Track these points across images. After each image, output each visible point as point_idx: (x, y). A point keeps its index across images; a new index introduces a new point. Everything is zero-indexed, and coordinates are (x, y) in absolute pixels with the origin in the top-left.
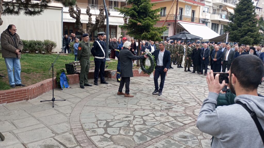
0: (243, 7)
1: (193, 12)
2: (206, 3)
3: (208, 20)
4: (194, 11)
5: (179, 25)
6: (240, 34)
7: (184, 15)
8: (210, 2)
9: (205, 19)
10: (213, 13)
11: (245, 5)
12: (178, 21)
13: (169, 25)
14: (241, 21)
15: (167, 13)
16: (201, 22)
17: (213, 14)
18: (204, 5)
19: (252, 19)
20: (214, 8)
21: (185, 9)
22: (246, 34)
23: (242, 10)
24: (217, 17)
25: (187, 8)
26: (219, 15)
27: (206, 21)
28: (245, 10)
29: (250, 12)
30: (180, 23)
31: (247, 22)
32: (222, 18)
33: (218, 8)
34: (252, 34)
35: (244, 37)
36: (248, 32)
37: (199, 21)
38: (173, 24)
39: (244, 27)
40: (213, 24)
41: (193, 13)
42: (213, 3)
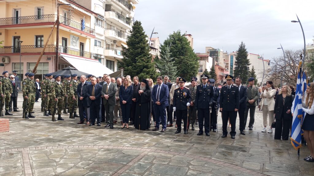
0: (136, 40)
1: (82, 45)
2: (97, 36)
3: (101, 55)
4: (83, 43)
5: (63, 59)
6: (135, 71)
7: (69, 47)
8: (102, 35)
9: (98, 55)
11: (138, 38)
12: (61, 54)
13: (49, 59)
14: (135, 55)
15: (44, 43)
16: (92, 58)
17: (107, 49)
18: (94, 37)
19: (146, 53)
20: (107, 43)
21: (71, 40)
22: (141, 71)
23: (135, 44)
24: (111, 53)
25: (74, 39)
26: (114, 51)
27: (99, 57)
28: (138, 43)
29: (143, 46)
30: (63, 57)
31: (142, 57)
32: (117, 54)
33: (112, 43)
34: (147, 70)
35: (140, 74)
36: (143, 69)
37: (91, 56)
38: (55, 58)
39: (140, 63)
40: (107, 61)
42: (106, 36)
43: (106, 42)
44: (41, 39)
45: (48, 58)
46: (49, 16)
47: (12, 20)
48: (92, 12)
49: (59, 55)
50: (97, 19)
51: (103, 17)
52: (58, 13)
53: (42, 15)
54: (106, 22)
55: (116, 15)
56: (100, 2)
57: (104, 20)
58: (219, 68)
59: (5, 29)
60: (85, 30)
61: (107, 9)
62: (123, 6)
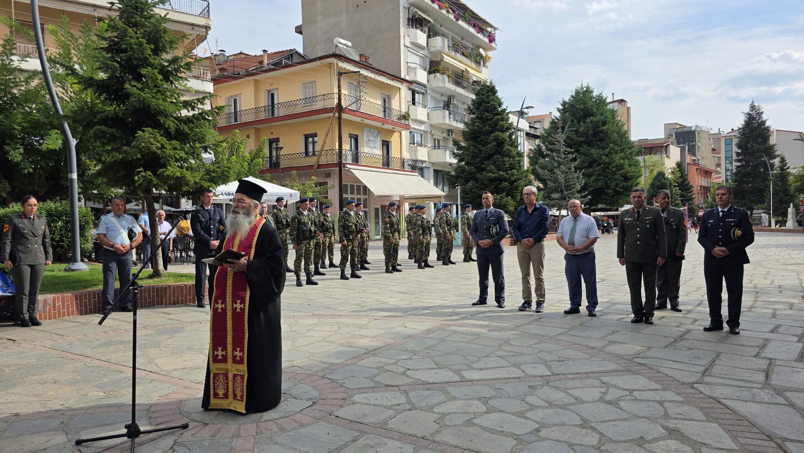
1: (386, 145)
2: (413, 124)
3: (423, 162)
4: (388, 142)
5: (350, 174)
7: (362, 151)
8: (423, 123)
9: (416, 161)
10: (435, 146)
13: (328, 176)
15: (318, 148)
16: (407, 168)
17: (435, 149)
18: (407, 127)
20: (435, 136)
21: (365, 138)
25: (370, 135)
26: (448, 151)
27: (419, 164)
30: (352, 171)
33: (445, 135)
37: (403, 165)
38: (337, 173)
40: (436, 171)
41: (385, 147)
42: (431, 123)
43: (433, 135)
44: (313, 140)
45: (327, 174)
46: (325, 97)
47: (265, 110)
48: (403, 80)
49: (344, 167)
50: (414, 93)
51: (424, 86)
52: (340, 90)
53: (313, 97)
54: (431, 96)
55: (451, 79)
56: (418, 58)
57: (426, 92)
58: (697, 169)
59: (255, 128)
60: (390, 116)
61: (433, 69)
62: (463, 58)
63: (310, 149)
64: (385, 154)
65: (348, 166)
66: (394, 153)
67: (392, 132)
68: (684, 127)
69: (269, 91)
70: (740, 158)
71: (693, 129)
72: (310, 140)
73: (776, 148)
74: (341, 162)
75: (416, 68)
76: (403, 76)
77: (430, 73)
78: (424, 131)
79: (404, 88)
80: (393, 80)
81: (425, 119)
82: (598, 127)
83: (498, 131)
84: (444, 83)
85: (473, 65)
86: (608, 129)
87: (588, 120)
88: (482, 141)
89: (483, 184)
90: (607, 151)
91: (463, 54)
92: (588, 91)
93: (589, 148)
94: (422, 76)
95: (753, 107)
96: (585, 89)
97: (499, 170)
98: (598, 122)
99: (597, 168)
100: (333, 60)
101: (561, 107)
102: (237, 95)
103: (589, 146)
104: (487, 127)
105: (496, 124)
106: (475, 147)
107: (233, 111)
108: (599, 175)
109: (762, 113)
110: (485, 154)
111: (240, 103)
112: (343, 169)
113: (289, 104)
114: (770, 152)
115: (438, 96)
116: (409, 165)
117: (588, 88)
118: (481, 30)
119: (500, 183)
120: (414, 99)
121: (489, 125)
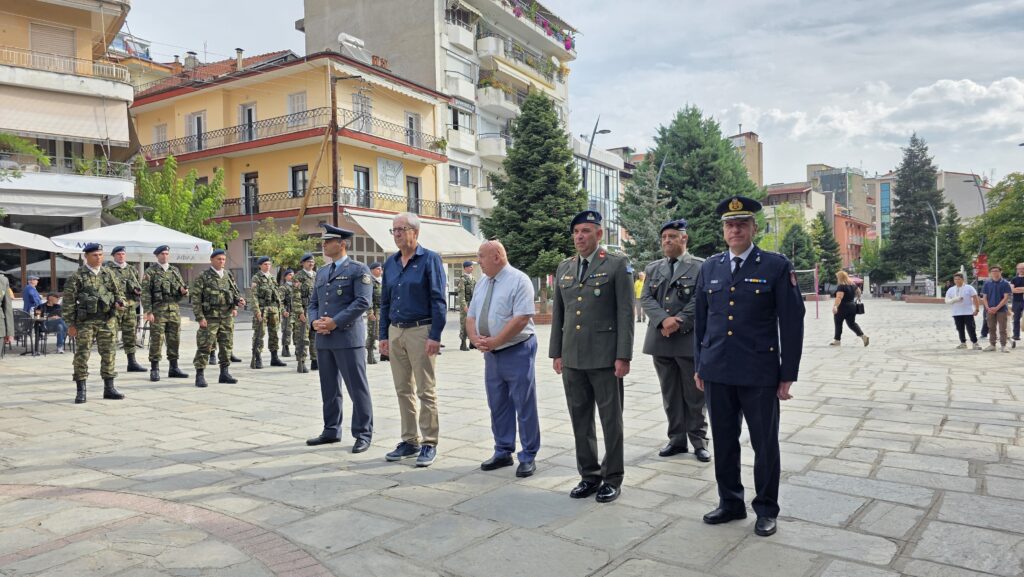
1: (413, 183)
4: (417, 179)
7: (375, 190)
9: (459, 206)
10: (487, 187)
16: (445, 215)
17: (488, 190)
18: (443, 159)
20: (488, 173)
21: (380, 172)
25: (388, 168)
27: (464, 211)
37: (440, 212)
41: (412, 186)
42: (481, 155)
43: (484, 172)
44: (303, 174)
46: (315, 113)
47: (239, 131)
48: (438, 95)
49: (342, 211)
50: (455, 113)
51: (471, 104)
52: (334, 103)
53: (299, 113)
54: (483, 119)
55: (510, 96)
56: (462, 65)
57: (474, 111)
58: (847, 223)
59: (224, 157)
60: (419, 142)
61: (484, 81)
62: (527, 68)
63: (300, 187)
64: (412, 196)
65: (347, 210)
66: (426, 193)
67: (424, 165)
68: (832, 169)
69: (244, 106)
70: (899, 207)
71: (843, 172)
72: (300, 174)
73: (944, 194)
74: (336, 205)
75: (457, 79)
76: (438, 89)
77: (479, 86)
78: (472, 166)
79: (440, 107)
80: (421, 92)
81: (472, 149)
82: (707, 163)
83: (551, 160)
84: (499, 100)
85: (542, 78)
86: (720, 164)
87: (693, 153)
88: (528, 175)
89: (528, 236)
90: (718, 194)
91: (527, 63)
92: (695, 114)
93: (694, 190)
94: (467, 90)
95: (914, 141)
96: (690, 112)
97: (550, 216)
98: (706, 156)
99: (705, 218)
100: (327, 61)
101: (660, 136)
102: (200, 112)
103: (695, 187)
104: (535, 155)
105: (548, 151)
106: (519, 183)
107: (196, 133)
108: (707, 227)
109: (926, 149)
110: (531, 193)
111: (205, 123)
112: (339, 214)
113: (269, 123)
114: (936, 200)
115: (493, 119)
116: (448, 212)
117: (694, 110)
118: (552, 31)
119: (552, 235)
120: (455, 122)
121: (539, 152)
